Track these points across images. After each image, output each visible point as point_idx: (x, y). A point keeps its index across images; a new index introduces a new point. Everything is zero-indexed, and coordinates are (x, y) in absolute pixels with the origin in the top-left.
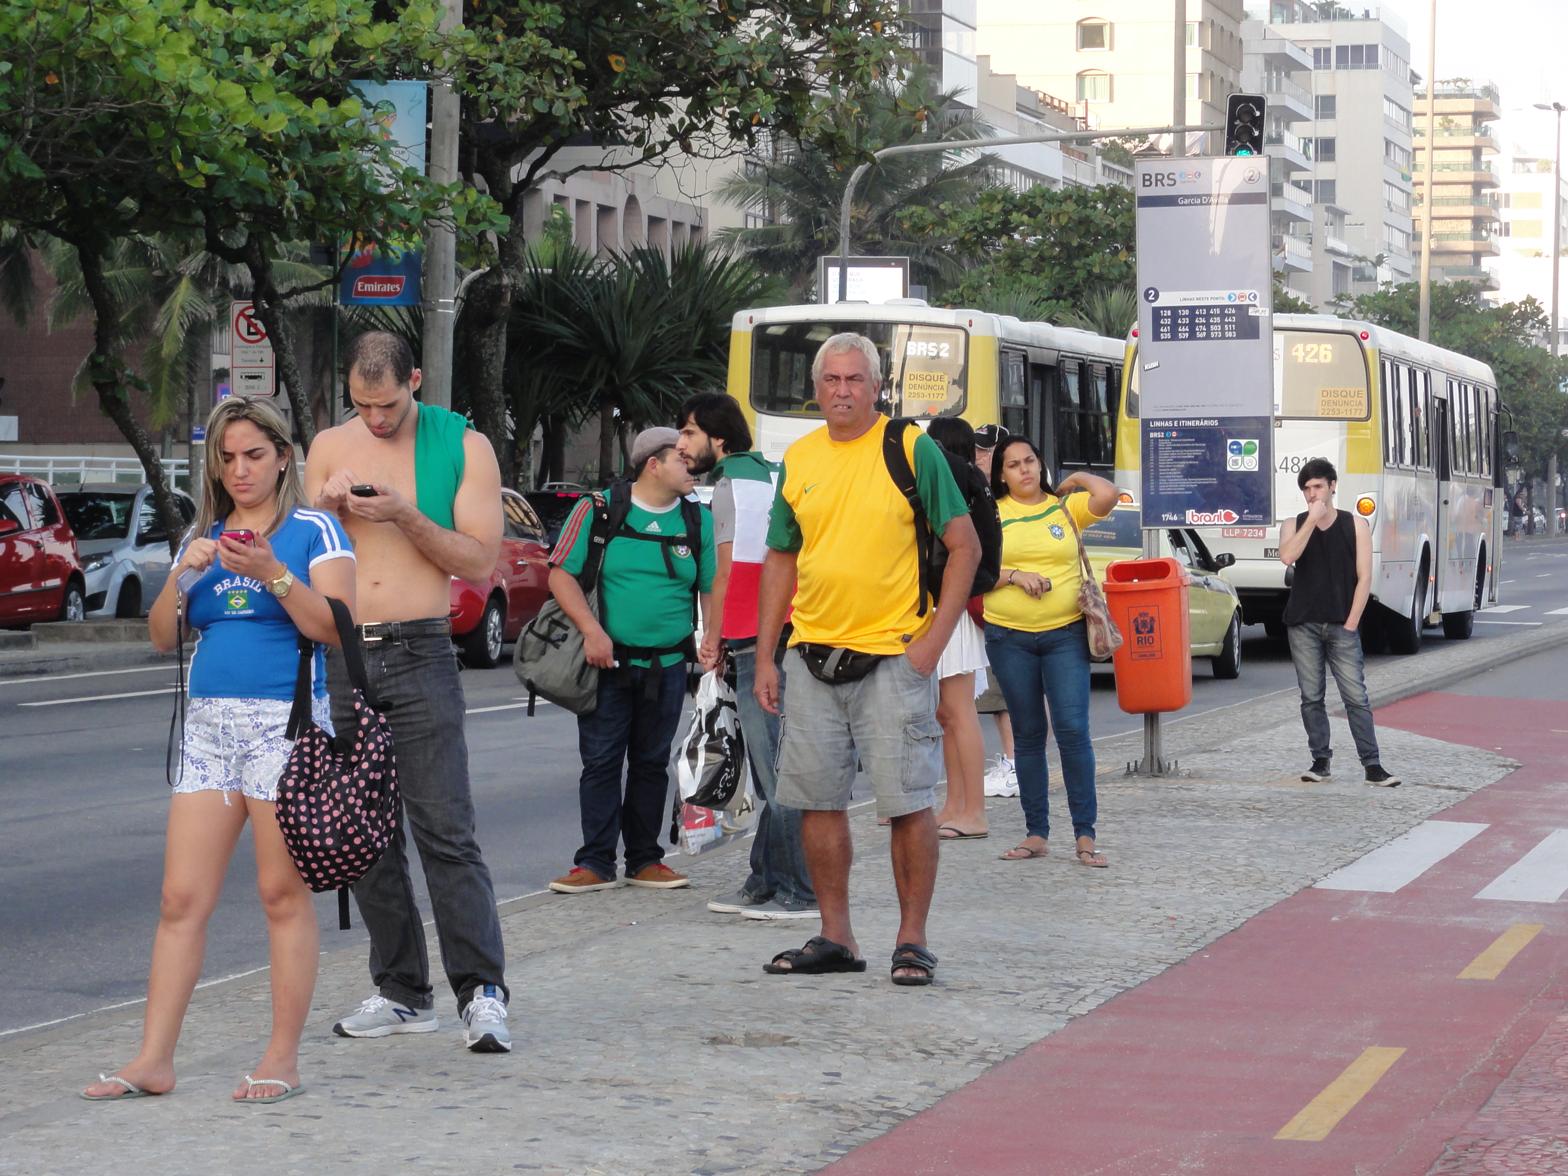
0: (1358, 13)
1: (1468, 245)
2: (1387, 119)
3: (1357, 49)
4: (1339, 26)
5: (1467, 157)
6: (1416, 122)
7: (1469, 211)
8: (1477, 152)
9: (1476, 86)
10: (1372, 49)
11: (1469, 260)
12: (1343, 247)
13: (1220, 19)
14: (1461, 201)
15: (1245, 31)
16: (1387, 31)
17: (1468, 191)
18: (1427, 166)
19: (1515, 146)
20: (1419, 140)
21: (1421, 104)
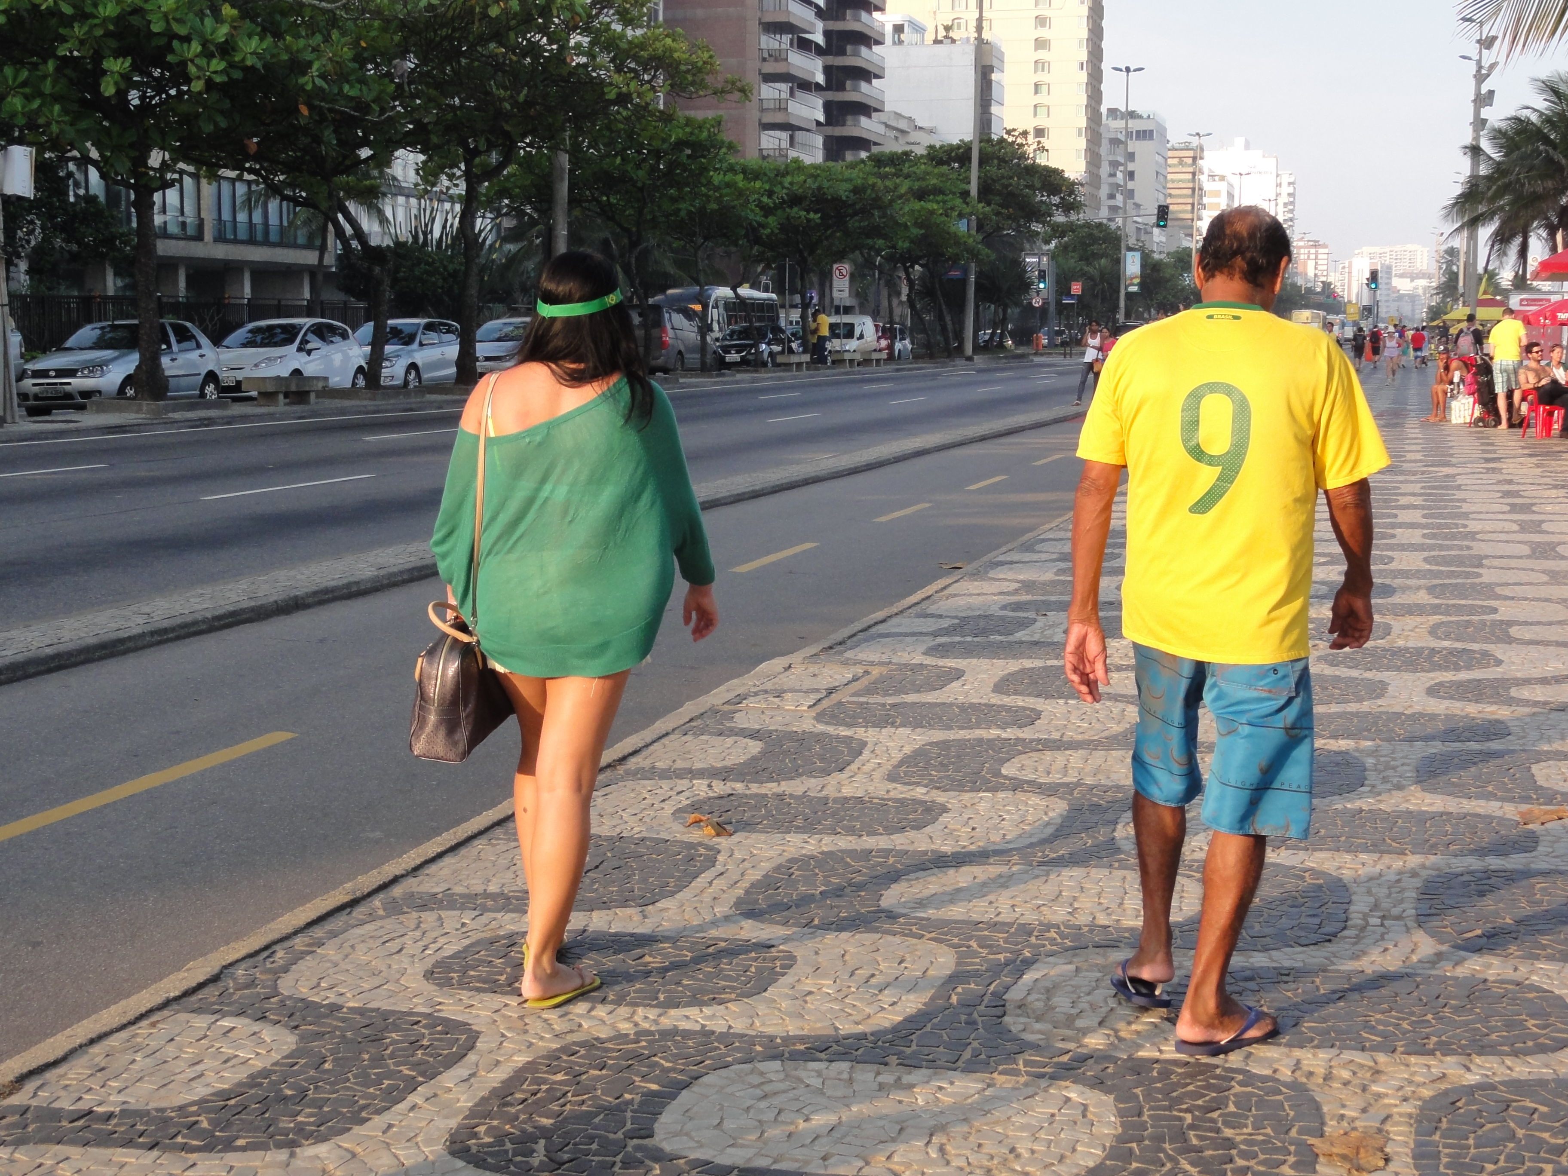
0: (1145, 116)
2: (1157, 163)
3: (1145, 132)
4: (1137, 121)
5: (1190, 176)
8: (1194, 174)
9: (1194, 145)
10: (1151, 132)
13: (1093, 125)
14: (1186, 196)
15: (1102, 130)
16: (1158, 123)
17: (1189, 192)
18: (1173, 181)
19: (1210, 170)
20: (1170, 170)
21: (1170, 154)
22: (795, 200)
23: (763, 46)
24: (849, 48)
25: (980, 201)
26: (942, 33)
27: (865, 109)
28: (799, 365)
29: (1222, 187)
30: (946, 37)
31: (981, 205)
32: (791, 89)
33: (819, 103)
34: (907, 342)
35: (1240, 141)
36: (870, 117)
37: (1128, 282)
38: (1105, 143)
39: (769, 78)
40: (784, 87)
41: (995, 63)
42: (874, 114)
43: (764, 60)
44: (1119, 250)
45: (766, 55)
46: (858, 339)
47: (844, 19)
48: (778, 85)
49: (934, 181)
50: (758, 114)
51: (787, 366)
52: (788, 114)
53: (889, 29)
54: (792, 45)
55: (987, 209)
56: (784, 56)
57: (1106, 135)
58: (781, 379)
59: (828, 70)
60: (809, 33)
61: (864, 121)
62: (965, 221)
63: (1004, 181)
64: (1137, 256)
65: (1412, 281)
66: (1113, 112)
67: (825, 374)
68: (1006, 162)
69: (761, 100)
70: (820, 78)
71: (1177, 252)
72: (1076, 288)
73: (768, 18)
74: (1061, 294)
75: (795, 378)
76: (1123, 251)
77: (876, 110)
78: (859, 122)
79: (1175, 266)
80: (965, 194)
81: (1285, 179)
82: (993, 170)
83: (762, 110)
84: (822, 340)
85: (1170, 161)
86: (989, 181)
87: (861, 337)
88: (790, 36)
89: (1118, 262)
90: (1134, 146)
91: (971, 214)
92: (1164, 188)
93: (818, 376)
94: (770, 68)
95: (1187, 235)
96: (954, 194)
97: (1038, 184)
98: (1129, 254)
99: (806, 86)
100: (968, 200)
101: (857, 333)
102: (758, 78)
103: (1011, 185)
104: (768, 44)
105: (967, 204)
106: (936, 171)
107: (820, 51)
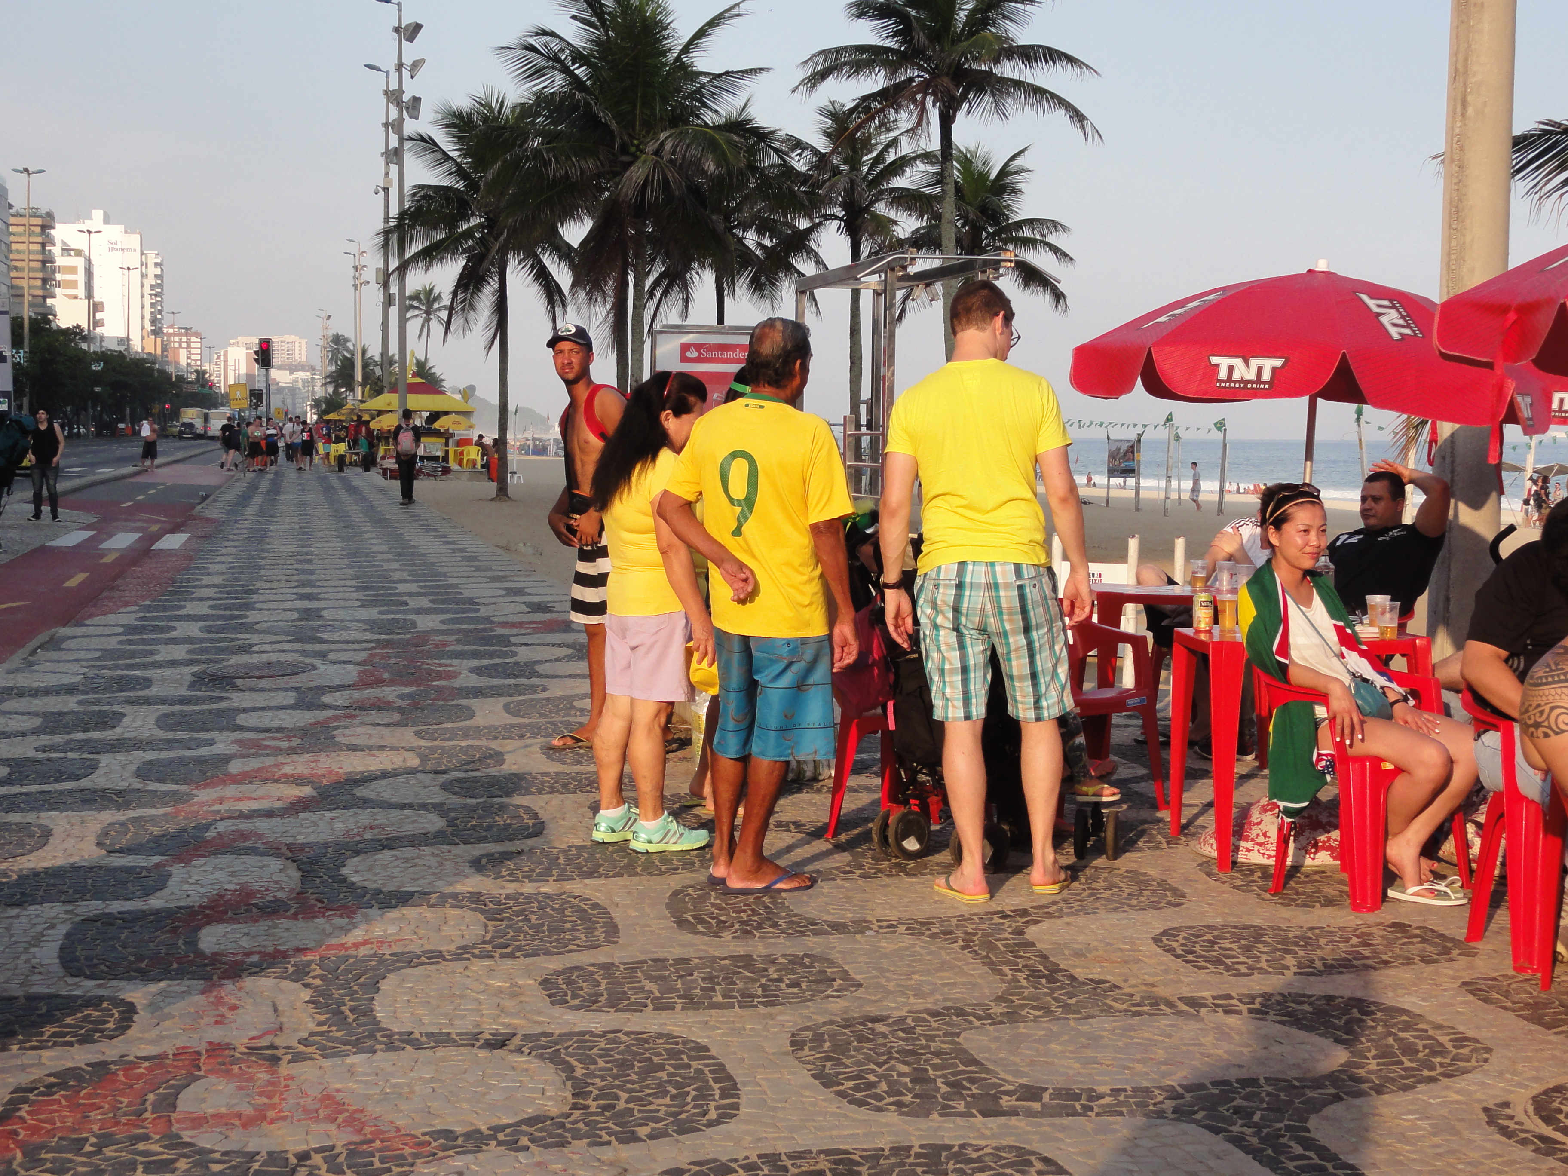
1: (40, 292)
6: (11, 229)
7: (40, 275)
9: (43, 211)
11: (41, 300)
17: (39, 265)
18: (18, 252)
19: (64, 243)
21: (13, 220)
29: (79, 262)
81: (151, 259)
85: (13, 229)
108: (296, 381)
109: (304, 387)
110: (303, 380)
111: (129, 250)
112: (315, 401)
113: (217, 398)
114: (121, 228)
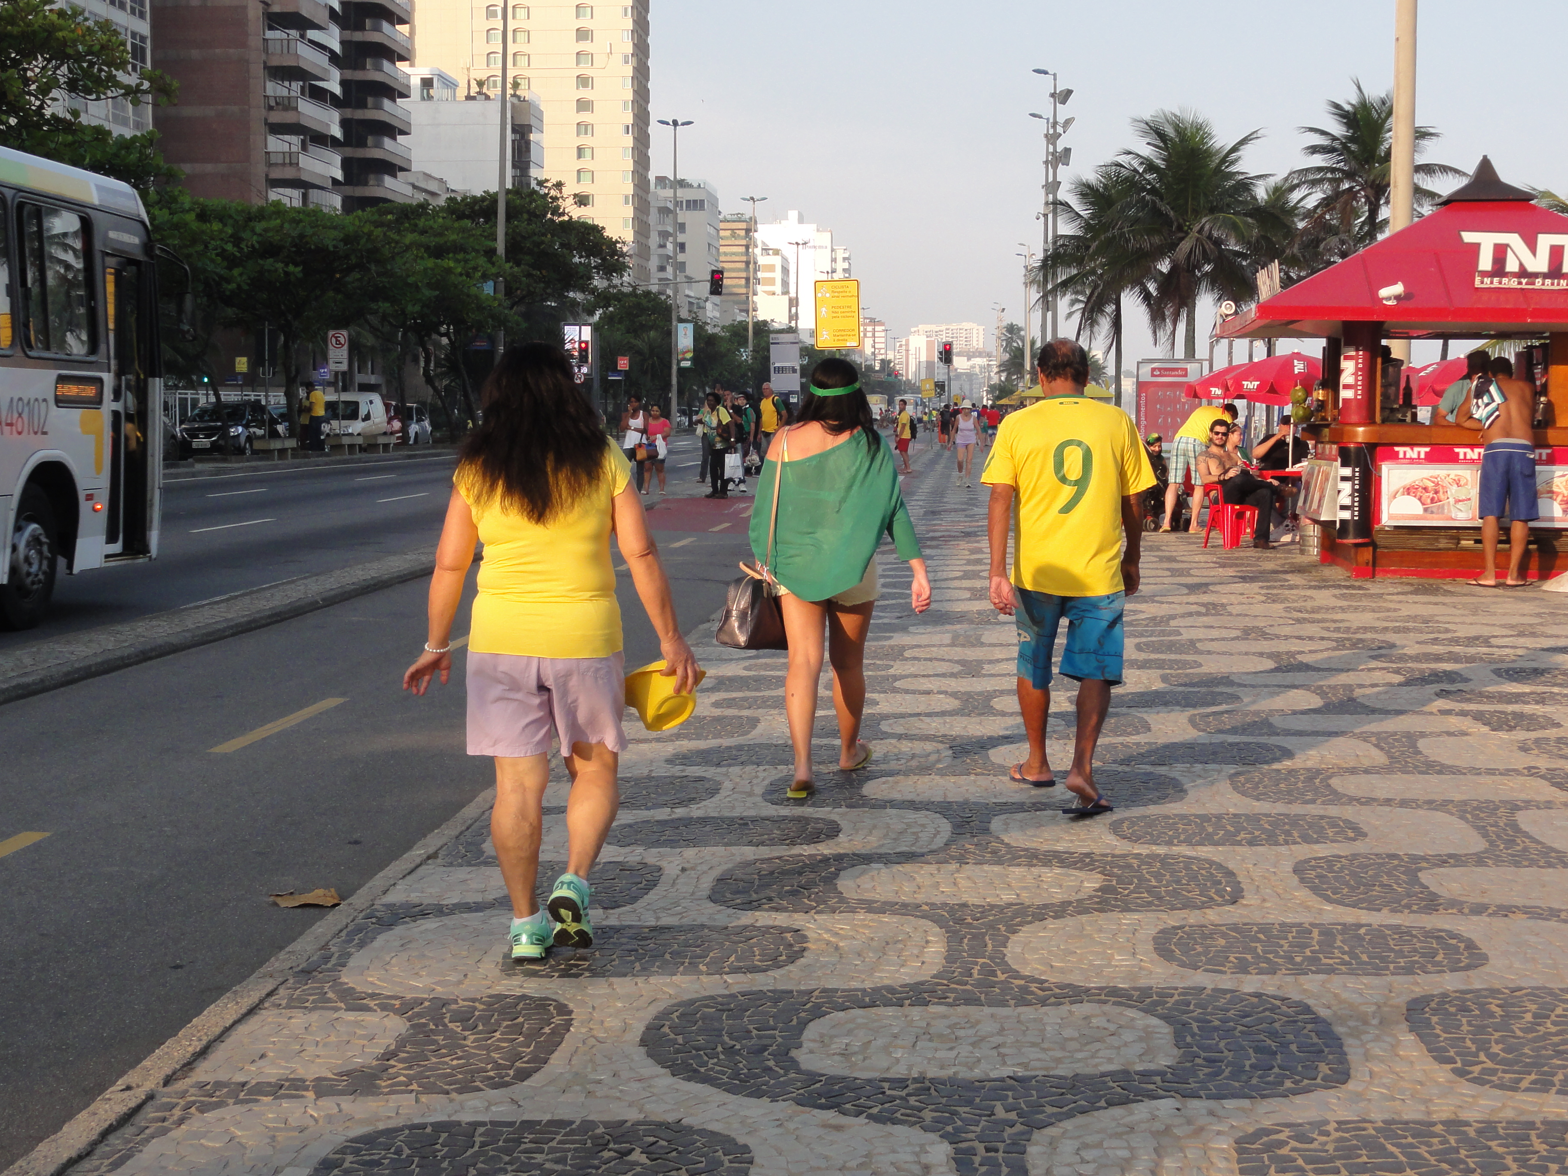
0: (695, 185)
1: (744, 291)
2: (709, 234)
3: (695, 201)
4: (687, 190)
5: (743, 249)
7: (744, 274)
8: (747, 247)
9: (746, 216)
10: (702, 201)
11: (744, 297)
12: (692, 294)
13: (640, 193)
14: (739, 270)
15: (650, 198)
16: (709, 194)
17: (743, 265)
18: (725, 254)
19: (763, 243)
20: (722, 242)
21: (722, 225)
22: (270, 250)
23: (270, 92)
24: (370, 100)
25: (508, 260)
26: (475, 89)
27: (391, 168)
28: (282, 452)
29: (777, 261)
30: (479, 93)
31: (508, 265)
32: (303, 143)
33: (337, 159)
34: (426, 424)
35: (793, 215)
36: (395, 176)
37: (680, 357)
38: (653, 211)
39: (278, 129)
40: (295, 140)
41: (533, 122)
42: (399, 174)
43: (271, 108)
44: (670, 321)
45: (273, 103)
46: (364, 420)
47: (363, 68)
48: (287, 137)
49: (454, 237)
50: (266, 169)
51: (266, 454)
52: (299, 169)
53: (415, 82)
54: (303, 93)
55: (516, 269)
56: (293, 104)
57: (654, 204)
58: (255, 469)
59: (345, 124)
60: (323, 80)
61: (388, 180)
62: (491, 283)
63: (536, 238)
64: (690, 327)
65: (969, 359)
66: (661, 180)
67: (316, 463)
68: (537, 216)
69: (268, 153)
70: (337, 132)
71: (733, 325)
72: (623, 363)
73: (275, 62)
74: (607, 370)
75: (275, 467)
76: (674, 323)
77: (402, 169)
78: (382, 181)
79: (730, 340)
80: (491, 253)
81: (840, 254)
82: (522, 225)
83: (270, 165)
84: (317, 422)
85: (722, 233)
86: (519, 238)
87: (367, 417)
88: (301, 83)
89: (668, 334)
90: (683, 216)
91: (498, 275)
92: (717, 260)
93: (306, 465)
94: (277, 117)
95: (741, 311)
96: (477, 251)
97: (574, 242)
98: (681, 326)
99: (320, 139)
100: (494, 259)
101: (362, 412)
102: (263, 129)
103: (543, 242)
104: (275, 91)
105: (493, 264)
106: (456, 225)
107: (336, 102)
108: (973, 367)
109: (981, 372)
110: (980, 367)
111: (820, 247)
112: (990, 386)
113: (900, 386)
114: (814, 226)
